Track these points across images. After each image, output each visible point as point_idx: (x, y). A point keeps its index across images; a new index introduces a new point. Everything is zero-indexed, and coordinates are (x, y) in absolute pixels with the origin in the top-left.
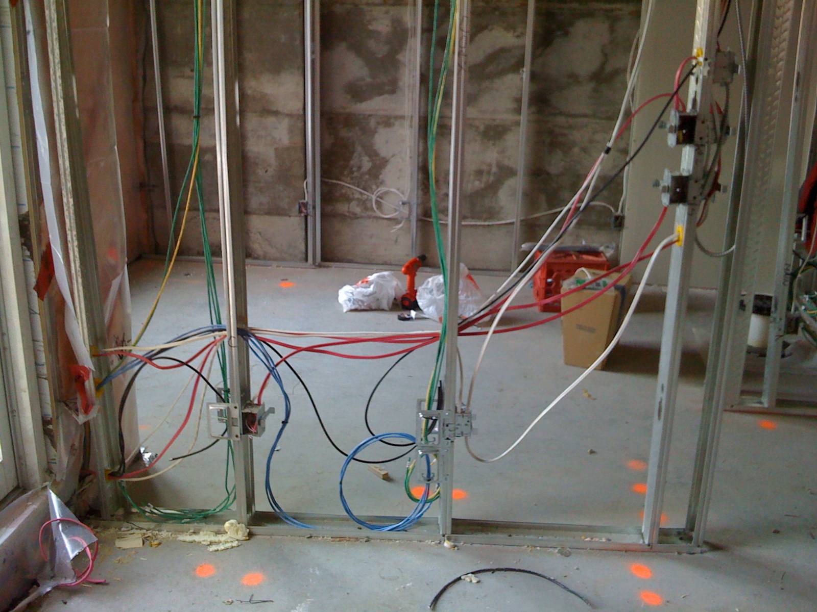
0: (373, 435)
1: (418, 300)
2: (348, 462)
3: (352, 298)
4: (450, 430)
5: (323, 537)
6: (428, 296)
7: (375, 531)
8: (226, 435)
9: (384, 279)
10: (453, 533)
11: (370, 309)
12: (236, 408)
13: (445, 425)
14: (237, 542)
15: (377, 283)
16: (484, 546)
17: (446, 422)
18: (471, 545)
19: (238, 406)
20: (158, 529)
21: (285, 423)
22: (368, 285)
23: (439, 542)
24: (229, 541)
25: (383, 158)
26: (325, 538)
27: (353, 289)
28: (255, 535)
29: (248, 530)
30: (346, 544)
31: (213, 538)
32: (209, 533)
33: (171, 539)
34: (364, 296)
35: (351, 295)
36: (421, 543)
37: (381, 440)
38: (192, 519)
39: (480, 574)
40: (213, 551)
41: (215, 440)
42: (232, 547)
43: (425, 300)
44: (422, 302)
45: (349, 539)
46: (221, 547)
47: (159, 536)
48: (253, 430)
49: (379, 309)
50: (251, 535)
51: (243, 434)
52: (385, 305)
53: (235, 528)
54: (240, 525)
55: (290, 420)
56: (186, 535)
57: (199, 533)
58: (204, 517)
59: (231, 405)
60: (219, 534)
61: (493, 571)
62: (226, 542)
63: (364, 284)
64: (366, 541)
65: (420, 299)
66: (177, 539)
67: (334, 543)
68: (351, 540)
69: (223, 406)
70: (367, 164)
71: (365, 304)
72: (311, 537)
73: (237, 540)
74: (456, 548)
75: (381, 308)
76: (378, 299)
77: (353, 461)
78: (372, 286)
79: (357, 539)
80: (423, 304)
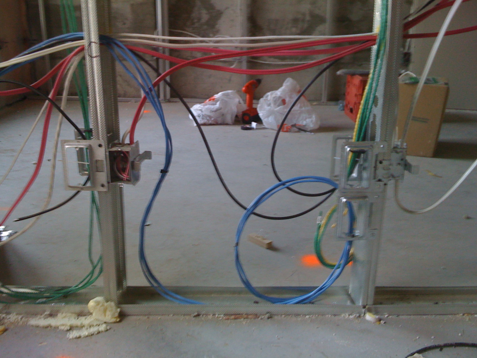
0: (280, 180)
1: (259, 112)
2: (247, 217)
3: (201, 114)
4: (384, 169)
5: (214, 315)
6: (267, 108)
7: (278, 304)
8: (89, 184)
9: (228, 97)
10: (375, 303)
11: (216, 124)
12: (100, 146)
13: (378, 162)
14: (104, 325)
15: (222, 100)
16: (412, 317)
17: (380, 158)
18: (397, 316)
19: (103, 144)
20: (5, 311)
21: (164, 172)
22: (214, 103)
23: (358, 315)
24: (95, 324)
25: (219, 11)
26: (217, 316)
27: (202, 106)
28: (128, 315)
29: (119, 310)
30: (244, 323)
31: (74, 321)
32: (69, 314)
33: (21, 323)
34: (212, 111)
35: (200, 112)
36: (336, 317)
37: (288, 188)
38: (49, 299)
39: (427, 353)
40: (73, 339)
41: (74, 192)
42: (99, 332)
43: (264, 112)
44: (262, 113)
45: (247, 316)
46: (84, 333)
47: (6, 321)
48: (124, 176)
49: (224, 124)
50: (122, 316)
51: (111, 182)
52: (229, 118)
53: (102, 308)
54: (109, 303)
55: (171, 169)
56: (40, 318)
57: (57, 315)
58: (64, 296)
59: (93, 142)
60: (81, 316)
61: (441, 348)
62: (91, 326)
63: (211, 102)
64: (268, 318)
65: (260, 111)
66: (28, 324)
67: (229, 321)
68: (250, 317)
69: (83, 144)
70: (205, 17)
71: (213, 119)
72: (198, 315)
73: (105, 323)
74: (382, 322)
75: (226, 122)
76: (223, 115)
77: (253, 216)
78: (218, 103)
79: (256, 316)
80: (263, 115)
